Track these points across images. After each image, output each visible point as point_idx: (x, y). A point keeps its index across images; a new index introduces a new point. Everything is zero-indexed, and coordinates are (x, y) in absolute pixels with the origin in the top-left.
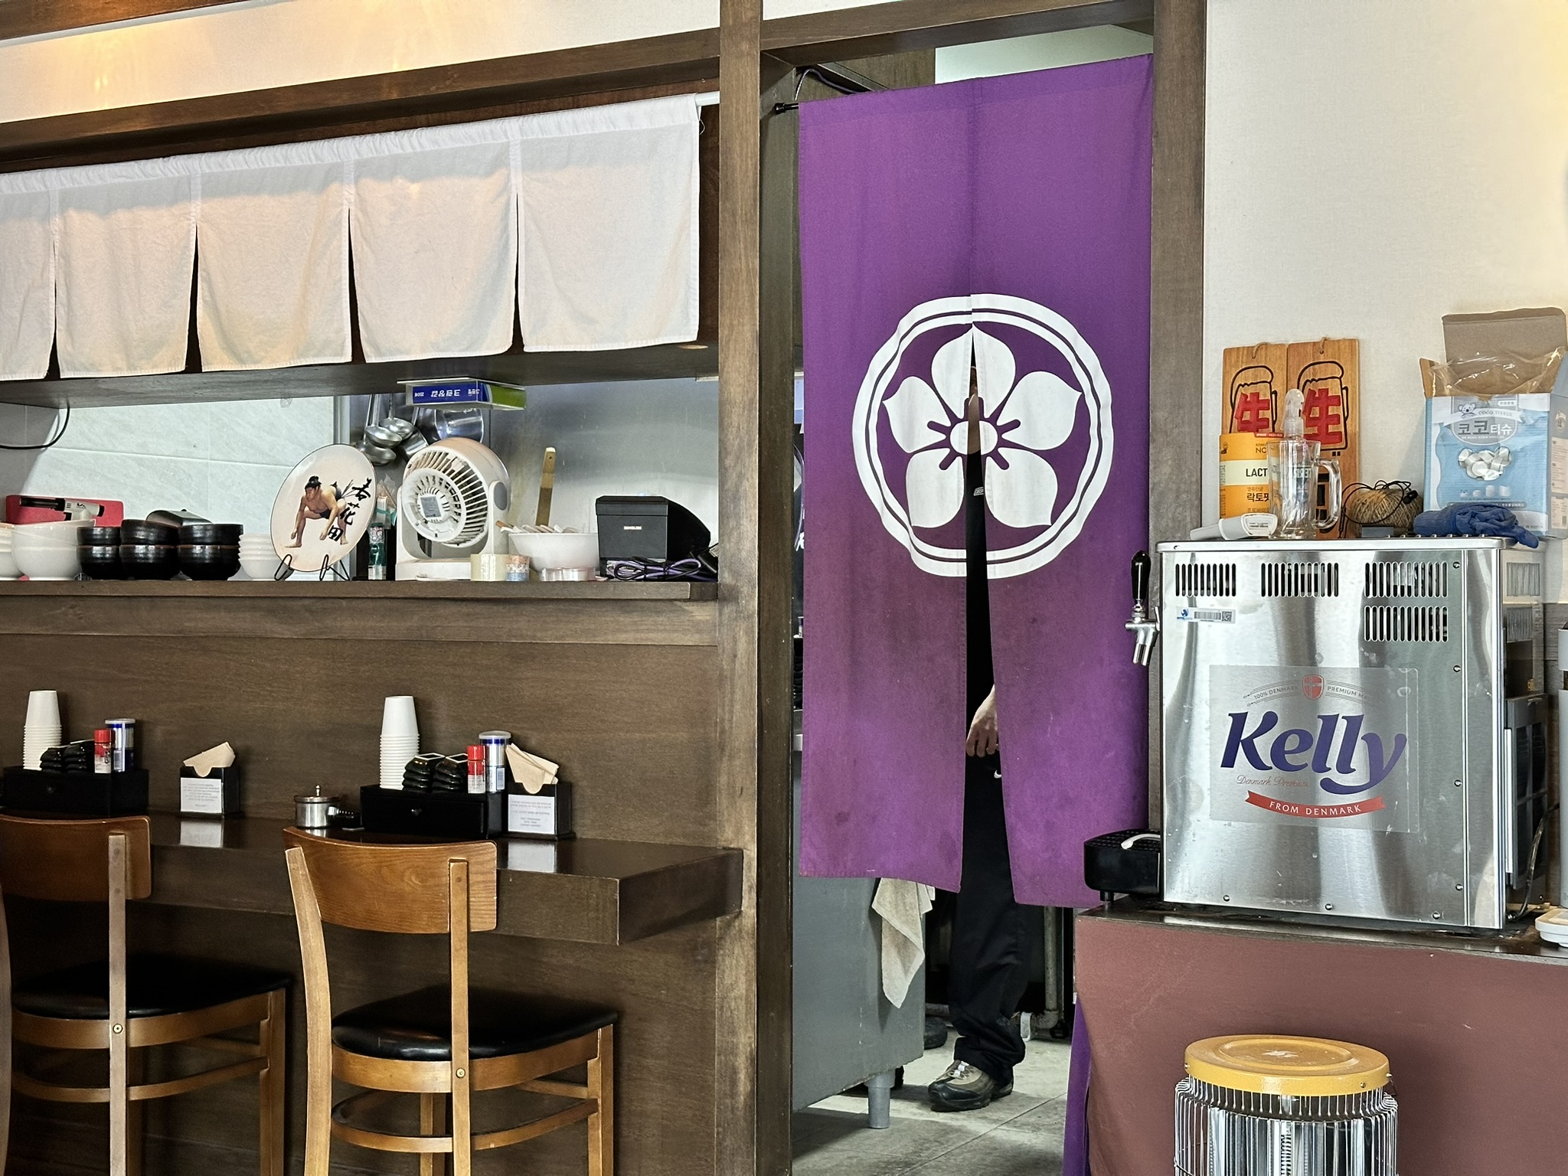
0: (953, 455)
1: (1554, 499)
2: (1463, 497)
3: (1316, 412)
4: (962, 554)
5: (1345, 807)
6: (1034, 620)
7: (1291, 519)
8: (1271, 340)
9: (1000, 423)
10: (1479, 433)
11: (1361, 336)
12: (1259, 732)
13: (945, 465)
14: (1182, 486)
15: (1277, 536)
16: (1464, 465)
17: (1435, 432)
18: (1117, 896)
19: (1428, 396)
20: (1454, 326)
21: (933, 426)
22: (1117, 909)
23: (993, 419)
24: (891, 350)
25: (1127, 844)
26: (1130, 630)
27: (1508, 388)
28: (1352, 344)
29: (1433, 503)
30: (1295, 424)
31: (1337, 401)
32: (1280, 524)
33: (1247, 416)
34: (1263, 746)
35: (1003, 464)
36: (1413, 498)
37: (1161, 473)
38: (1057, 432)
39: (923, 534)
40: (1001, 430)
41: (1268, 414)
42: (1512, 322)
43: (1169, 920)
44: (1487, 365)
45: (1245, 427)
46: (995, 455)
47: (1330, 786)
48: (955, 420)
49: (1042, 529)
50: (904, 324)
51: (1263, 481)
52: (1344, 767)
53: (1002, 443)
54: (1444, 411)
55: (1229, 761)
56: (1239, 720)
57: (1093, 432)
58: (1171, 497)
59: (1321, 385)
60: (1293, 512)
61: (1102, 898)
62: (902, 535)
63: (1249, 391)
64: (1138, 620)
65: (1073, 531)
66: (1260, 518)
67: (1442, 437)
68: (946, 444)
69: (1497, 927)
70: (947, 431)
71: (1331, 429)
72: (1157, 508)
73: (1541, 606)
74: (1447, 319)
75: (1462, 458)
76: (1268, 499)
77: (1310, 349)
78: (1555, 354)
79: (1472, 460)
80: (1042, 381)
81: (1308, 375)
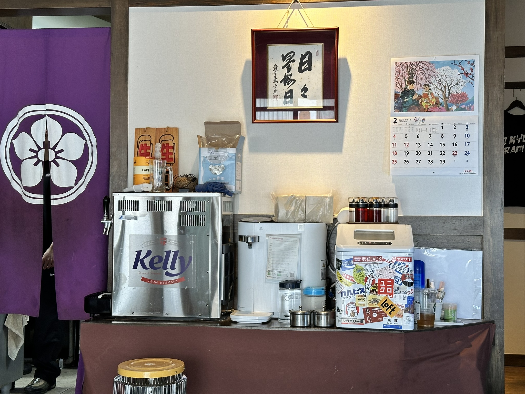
0: (39, 161)
1: (237, 181)
2: (210, 180)
3: (165, 151)
4: (42, 196)
5: (172, 281)
6: (68, 220)
7: (157, 186)
8: (150, 126)
9: (56, 150)
10: (215, 160)
11: (179, 127)
12: (145, 257)
13: (36, 164)
14: (121, 174)
15: (152, 191)
16: (211, 170)
17: (202, 159)
18: (96, 315)
19: (200, 147)
20: (208, 125)
21: (31, 150)
22: (96, 319)
23: (54, 149)
25: (100, 297)
26: (102, 223)
27: (224, 146)
28: (176, 129)
29: (201, 182)
30: (158, 154)
31: (172, 147)
32: (153, 187)
33: (143, 151)
34: (147, 261)
35: (57, 165)
36: (195, 180)
37: (113, 170)
38: (77, 154)
39: (27, 189)
40: (57, 153)
41: (149, 151)
42: (225, 125)
43: (113, 322)
44: (217, 138)
45: (142, 155)
46: (54, 161)
47: (168, 274)
48: (39, 148)
49: (71, 188)
50: (21, 113)
51: (148, 173)
52: (173, 267)
53: (57, 157)
54: (205, 153)
55: (135, 267)
56: (139, 253)
57: (90, 154)
58: (117, 178)
59: (167, 142)
60: (157, 183)
61: (90, 316)
62: (18, 189)
63: (143, 143)
64: (105, 219)
65: (83, 189)
66: (147, 185)
67: (204, 160)
68: (36, 157)
69: (218, 317)
70: (37, 152)
71: (170, 156)
72: (112, 182)
73: (233, 215)
74: (206, 123)
75: (210, 167)
76: (149, 179)
77: (163, 130)
78: (237, 136)
79: (213, 168)
80: (71, 136)
81: (163, 138)
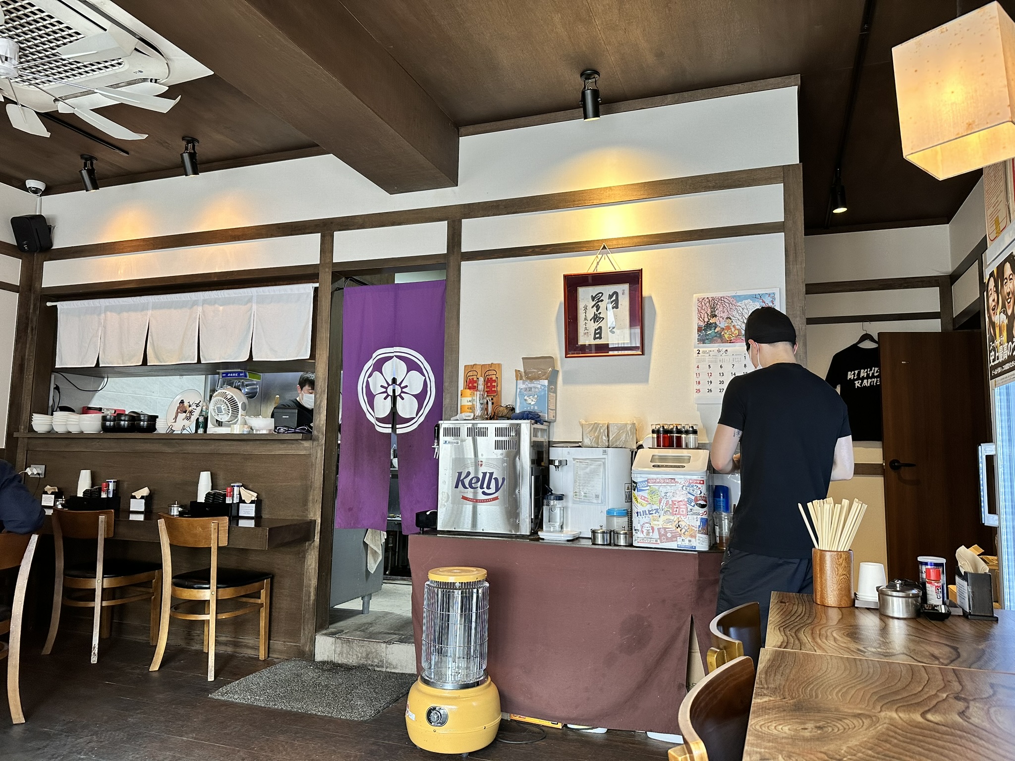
0: (388, 395)
1: (549, 410)
2: (525, 409)
3: (489, 384)
4: (390, 426)
5: (488, 499)
6: (410, 446)
7: (477, 414)
8: (477, 363)
9: (402, 386)
10: (530, 391)
11: (502, 363)
12: (465, 478)
13: (385, 399)
14: (452, 406)
15: (473, 419)
16: (526, 400)
17: (518, 390)
18: (425, 529)
19: (517, 380)
20: (525, 360)
21: (382, 386)
22: (424, 533)
23: (400, 385)
24: (371, 363)
25: (428, 513)
26: (433, 448)
27: (538, 378)
28: (499, 365)
29: (518, 411)
30: (481, 387)
31: (495, 381)
32: (474, 416)
33: (470, 385)
34: (467, 482)
35: (403, 399)
36: (513, 409)
37: (446, 401)
38: (418, 390)
39: (378, 419)
40: (402, 388)
41: (476, 385)
42: (540, 360)
43: (438, 535)
44: (534, 372)
45: (470, 388)
46: (400, 396)
47: (484, 493)
48: (389, 385)
49: (414, 418)
50: (374, 355)
51: (470, 404)
52: (488, 488)
53: (402, 392)
54: (521, 385)
55: (457, 487)
56: (460, 474)
57: (429, 389)
58: (449, 408)
59: (491, 376)
60: (478, 412)
61: (420, 530)
62: (373, 420)
63: (471, 378)
64: (436, 445)
65: (422, 419)
66: (468, 414)
67: (520, 392)
68: (386, 392)
69: (528, 534)
70: (386, 388)
71: (493, 389)
72: (445, 412)
73: (547, 442)
74: (523, 358)
75: (525, 398)
76: (472, 409)
77: (488, 366)
78: (550, 369)
79: (527, 398)
80: (414, 373)
81: (487, 374)
